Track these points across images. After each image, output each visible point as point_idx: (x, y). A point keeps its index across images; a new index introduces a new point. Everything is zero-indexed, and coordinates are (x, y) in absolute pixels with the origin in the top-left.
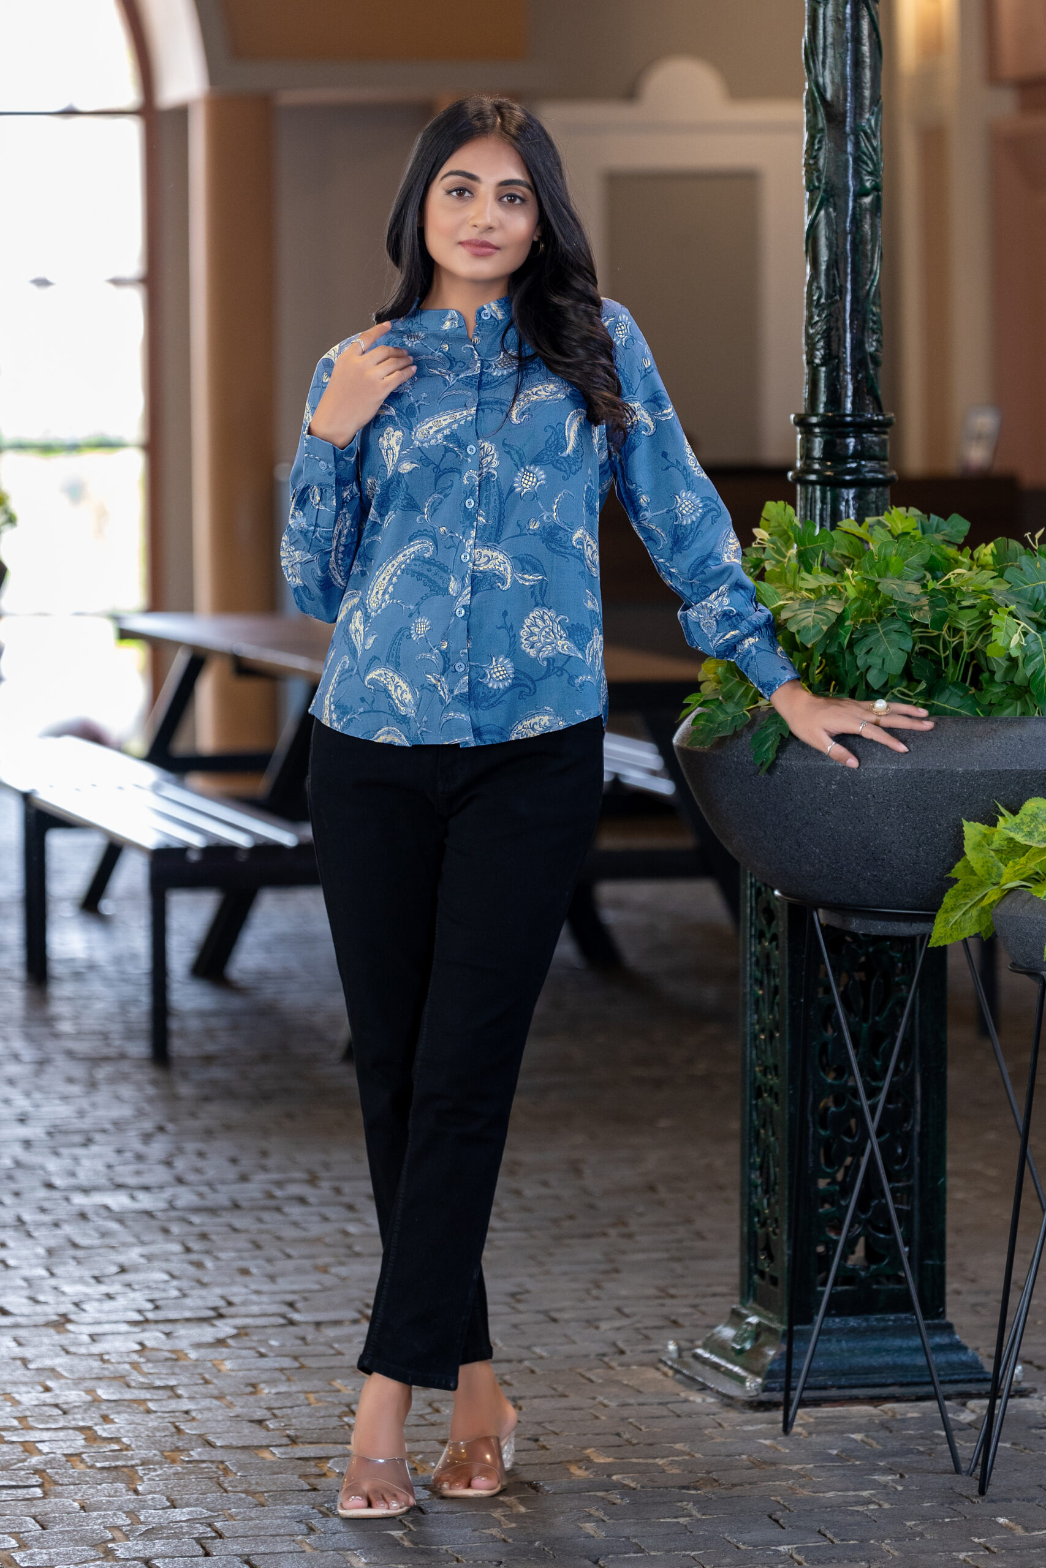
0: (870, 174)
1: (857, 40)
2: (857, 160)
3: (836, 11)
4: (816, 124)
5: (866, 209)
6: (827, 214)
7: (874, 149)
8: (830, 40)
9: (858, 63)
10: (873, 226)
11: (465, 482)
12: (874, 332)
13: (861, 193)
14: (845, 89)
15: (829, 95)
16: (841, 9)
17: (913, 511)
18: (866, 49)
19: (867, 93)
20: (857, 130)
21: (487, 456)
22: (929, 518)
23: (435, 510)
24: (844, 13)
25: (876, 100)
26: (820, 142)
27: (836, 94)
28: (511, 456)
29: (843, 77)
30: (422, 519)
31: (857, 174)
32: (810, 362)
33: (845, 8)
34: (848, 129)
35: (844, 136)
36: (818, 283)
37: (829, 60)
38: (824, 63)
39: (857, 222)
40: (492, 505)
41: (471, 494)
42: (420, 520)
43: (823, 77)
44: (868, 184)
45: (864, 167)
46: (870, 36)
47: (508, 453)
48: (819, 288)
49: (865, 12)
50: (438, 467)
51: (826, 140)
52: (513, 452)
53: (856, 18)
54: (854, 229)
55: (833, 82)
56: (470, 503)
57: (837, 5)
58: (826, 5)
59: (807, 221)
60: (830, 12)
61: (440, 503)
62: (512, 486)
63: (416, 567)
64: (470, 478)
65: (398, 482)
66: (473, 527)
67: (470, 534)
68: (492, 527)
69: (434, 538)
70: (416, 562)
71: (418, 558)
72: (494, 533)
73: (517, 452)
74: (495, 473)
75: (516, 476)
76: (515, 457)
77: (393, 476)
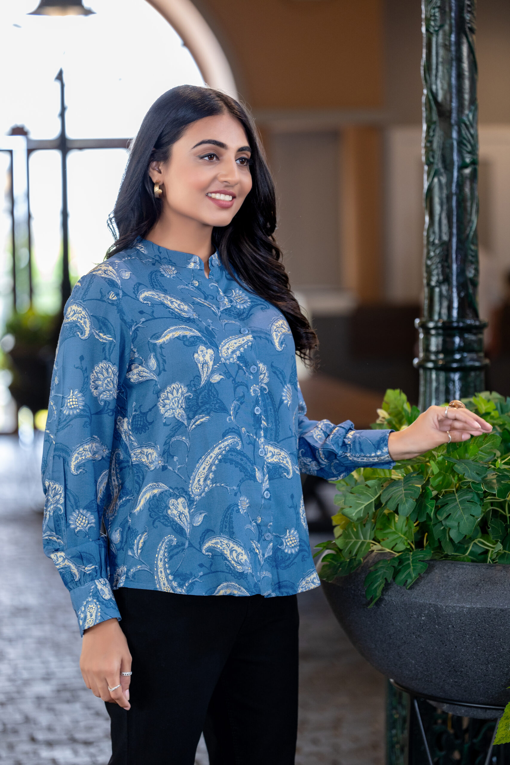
0: (469, 153)
1: (459, 60)
2: (460, 143)
3: (444, 39)
4: (431, 118)
5: (466, 177)
6: (439, 181)
7: (472, 136)
8: (440, 59)
9: (460, 76)
10: (472, 190)
11: (253, 394)
12: (472, 263)
13: (463, 166)
14: (451, 93)
15: (440, 98)
16: (448, 38)
17: (495, 395)
18: (466, 65)
19: (467, 96)
20: (460, 122)
21: (261, 374)
22: (506, 400)
23: (237, 413)
24: (450, 41)
25: (473, 101)
26: (434, 131)
27: (445, 98)
28: (277, 375)
29: (450, 85)
30: (230, 419)
31: (460, 153)
32: (428, 284)
33: (450, 36)
34: (453, 121)
35: (451, 126)
36: (434, 229)
37: (440, 74)
38: (436, 76)
39: (460, 186)
40: (269, 412)
41: (257, 403)
42: (229, 420)
43: (436, 85)
44: (468, 160)
45: (465, 148)
46: (469, 56)
47: (275, 373)
48: (434, 233)
49: (465, 40)
50: (234, 380)
51: (438, 129)
52: (278, 373)
53: (459, 44)
54: (458, 192)
55: (442, 89)
56: (258, 411)
57: (445, 34)
58: (437, 35)
59: (426, 186)
60: (440, 40)
61: (239, 408)
62: (281, 399)
63: (230, 457)
64: (255, 391)
65: (209, 390)
66: (261, 429)
67: (261, 434)
68: (272, 430)
69: (239, 435)
70: (233, 453)
71: (232, 450)
72: (274, 435)
73: (281, 373)
74: (266, 387)
75: (283, 391)
76: (280, 376)
77: (205, 385)
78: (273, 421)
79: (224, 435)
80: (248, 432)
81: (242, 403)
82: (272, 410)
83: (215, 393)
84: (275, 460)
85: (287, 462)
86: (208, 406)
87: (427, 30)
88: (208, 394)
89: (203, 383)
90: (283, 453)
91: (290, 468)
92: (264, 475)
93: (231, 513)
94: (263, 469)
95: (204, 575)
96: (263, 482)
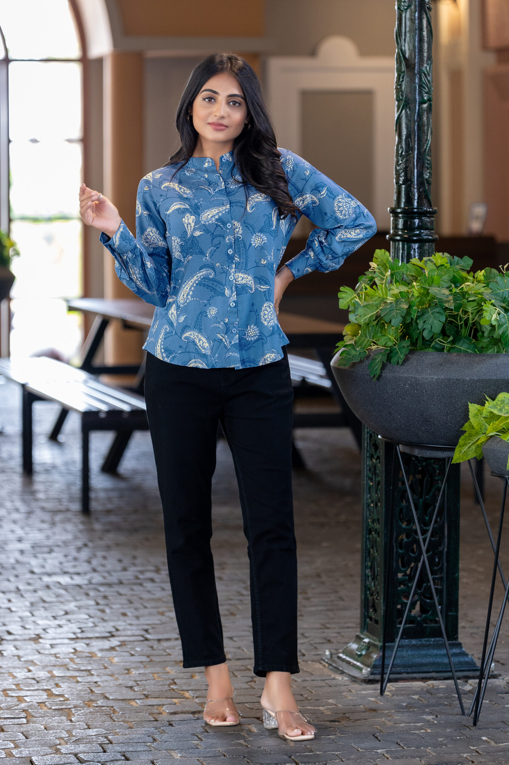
0: (427, 93)
1: (421, 29)
2: (421, 86)
3: (411, 15)
4: (401, 69)
5: (425, 110)
6: (406, 112)
7: (429, 81)
8: (408, 29)
9: (421, 40)
10: (428, 118)
11: (227, 241)
12: (428, 169)
13: (422, 102)
14: (415, 53)
15: (407, 55)
17: (446, 254)
18: (425, 33)
19: (425, 54)
20: (420, 72)
22: (453, 258)
23: (212, 255)
24: (415, 16)
25: (429, 58)
26: (403, 78)
27: (410, 54)
28: (248, 228)
29: (414, 47)
30: (206, 259)
31: (420, 93)
32: (397, 183)
33: (415, 14)
34: (416, 72)
35: (414, 75)
36: (401, 145)
37: (407, 39)
38: (405, 40)
39: (420, 116)
40: (242, 252)
41: (231, 247)
42: (205, 260)
43: (405, 46)
44: (426, 98)
45: (424, 90)
46: (427, 27)
47: (247, 226)
48: (402, 147)
49: (424, 16)
50: (213, 234)
51: (405, 77)
52: (249, 226)
53: (420, 19)
54: (419, 119)
55: (409, 49)
56: (230, 252)
57: (411, 12)
58: (406, 12)
59: (396, 116)
60: (408, 15)
61: (215, 252)
62: (250, 243)
63: (203, 282)
64: (229, 239)
65: (192, 240)
66: (233, 263)
67: (232, 267)
68: (243, 263)
69: (213, 268)
70: (205, 280)
71: (206, 278)
72: (244, 266)
73: (251, 226)
74: (241, 236)
75: (252, 238)
76: (251, 229)
77: (190, 238)
78: (244, 257)
79: (200, 269)
80: (222, 266)
81: (217, 248)
82: (244, 251)
83: (196, 243)
84: (244, 282)
85: (252, 283)
86: (191, 250)
87: (399, 8)
88: (192, 243)
89: (189, 236)
90: (249, 277)
91: (253, 286)
92: (232, 292)
93: (201, 317)
94: (232, 288)
95: (181, 353)
96: (231, 296)
